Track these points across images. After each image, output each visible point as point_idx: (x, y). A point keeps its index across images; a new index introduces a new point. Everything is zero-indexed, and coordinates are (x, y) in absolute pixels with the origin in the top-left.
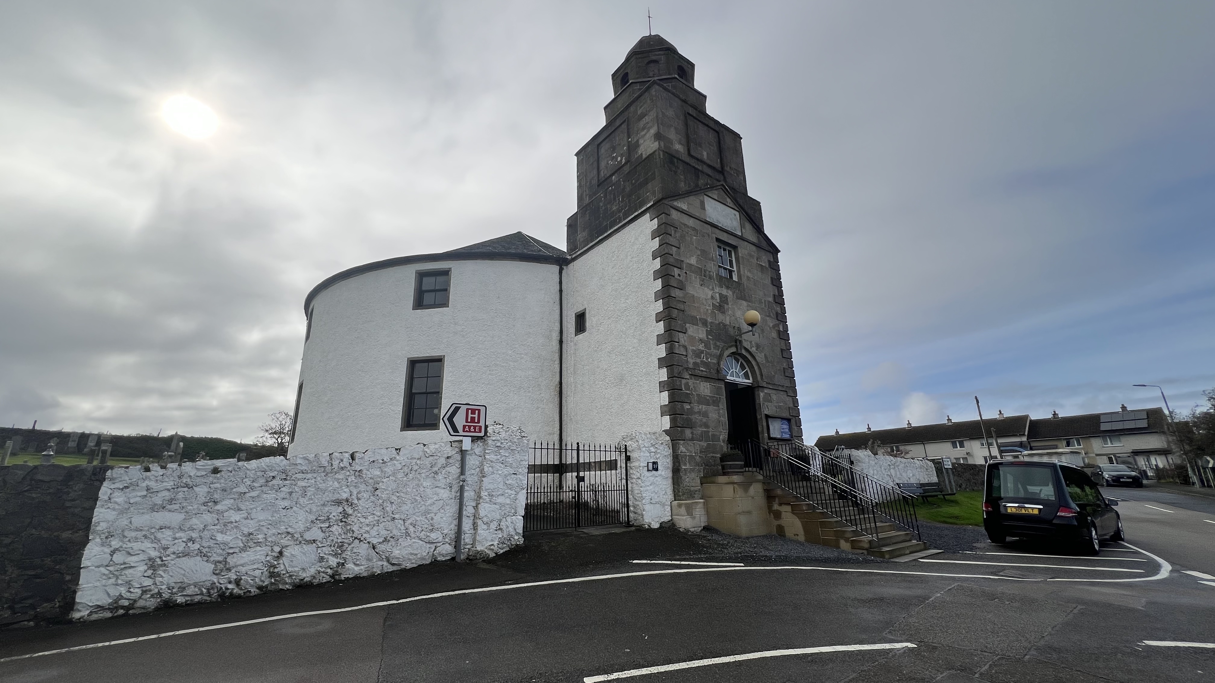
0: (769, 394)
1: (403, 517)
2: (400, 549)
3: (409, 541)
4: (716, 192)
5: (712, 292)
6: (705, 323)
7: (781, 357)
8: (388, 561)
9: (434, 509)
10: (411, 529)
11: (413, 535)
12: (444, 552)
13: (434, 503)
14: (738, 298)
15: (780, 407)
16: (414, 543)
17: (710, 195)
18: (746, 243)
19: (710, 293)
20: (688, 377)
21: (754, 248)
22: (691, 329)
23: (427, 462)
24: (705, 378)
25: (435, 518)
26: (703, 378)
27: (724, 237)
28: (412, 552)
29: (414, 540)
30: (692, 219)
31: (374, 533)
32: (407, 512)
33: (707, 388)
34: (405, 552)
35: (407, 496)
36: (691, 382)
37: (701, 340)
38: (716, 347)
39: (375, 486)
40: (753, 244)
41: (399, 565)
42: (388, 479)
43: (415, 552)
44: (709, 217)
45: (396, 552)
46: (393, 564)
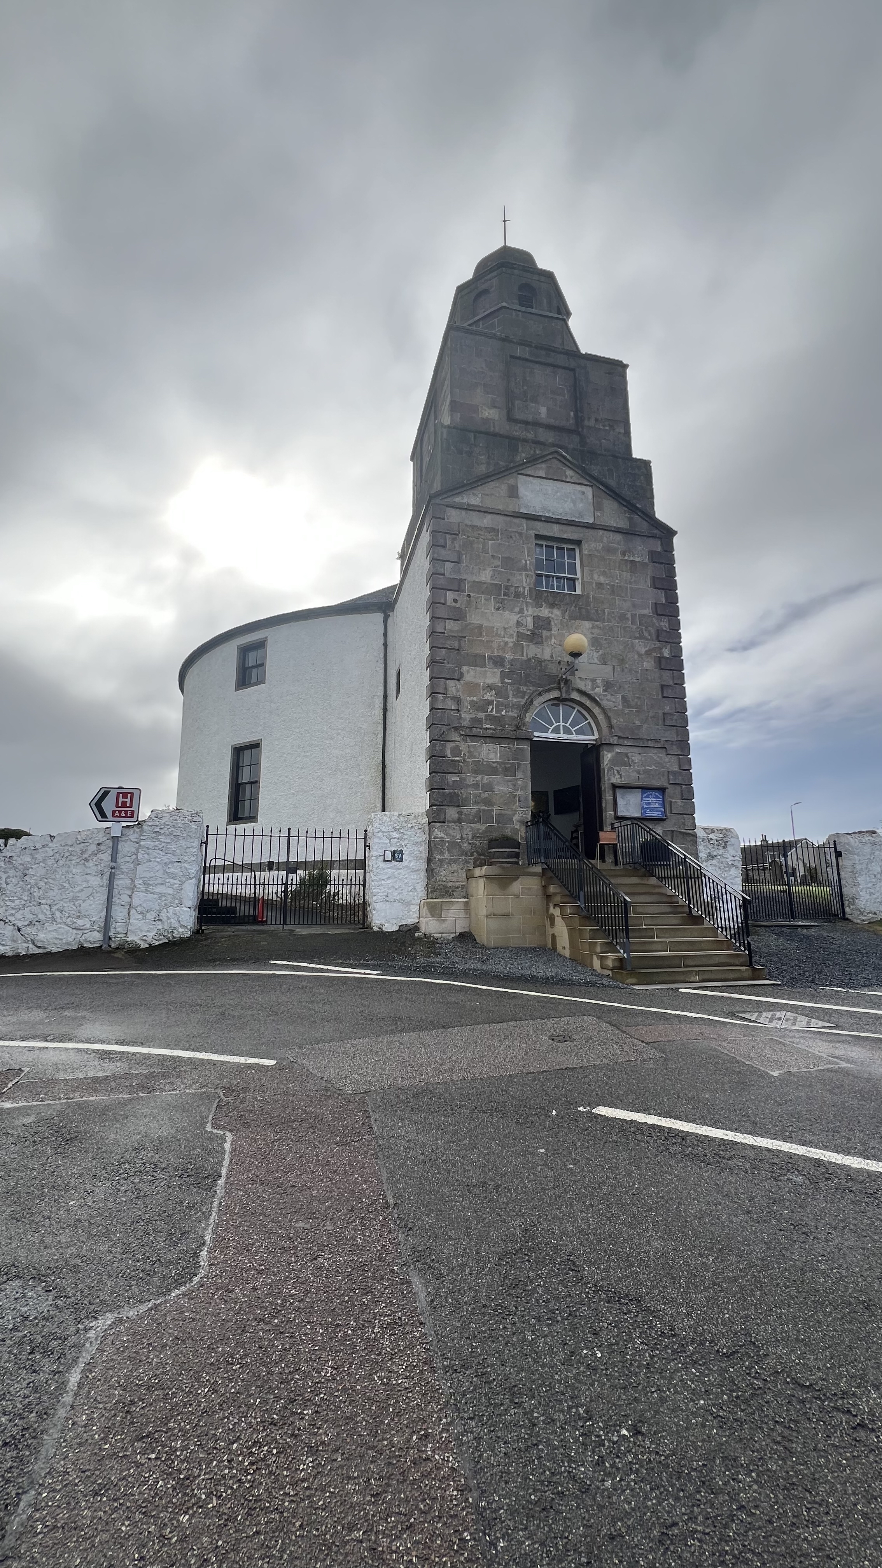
0: (626, 755)
1: (49, 902)
2: (45, 934)
3: (55, 927)
4: (543, 465)
5: (519, 615)
6: (498, 662)
7: (660, 696)
8: (34, 944)
9: (83, 895)
10: (58, 914)
11: (59, 920)
12: (91, 939)
13: (82, 890)
14: (572, 618)
15: (647, 772)
16: (60, 928)
17: (529, 473)
18: (601, 532)
19: (514, 618)
20: (457, 739)
21: (618, 537)
22: (472, 673)
23: (78, 849)
24: (491, 739)
25: (83, 905)
26: (488, 739)
27: (555, 531)
28: (57, 936)
29: (59, 925)
30: (489, 516)
31: (19, 915)
32: (54, 898)
33: (496, 752)
34: (50, 936)
35: (56, 883)
36: (463, 746)
37: (490, 687)
38: (518, 693)
39: (25, 872)
40: (618, 531)
41: (45, 948)
42: (38, 865)
43: (60, 937)
44: (527, 507)
45: (42, 936)
46: (39, 947)
